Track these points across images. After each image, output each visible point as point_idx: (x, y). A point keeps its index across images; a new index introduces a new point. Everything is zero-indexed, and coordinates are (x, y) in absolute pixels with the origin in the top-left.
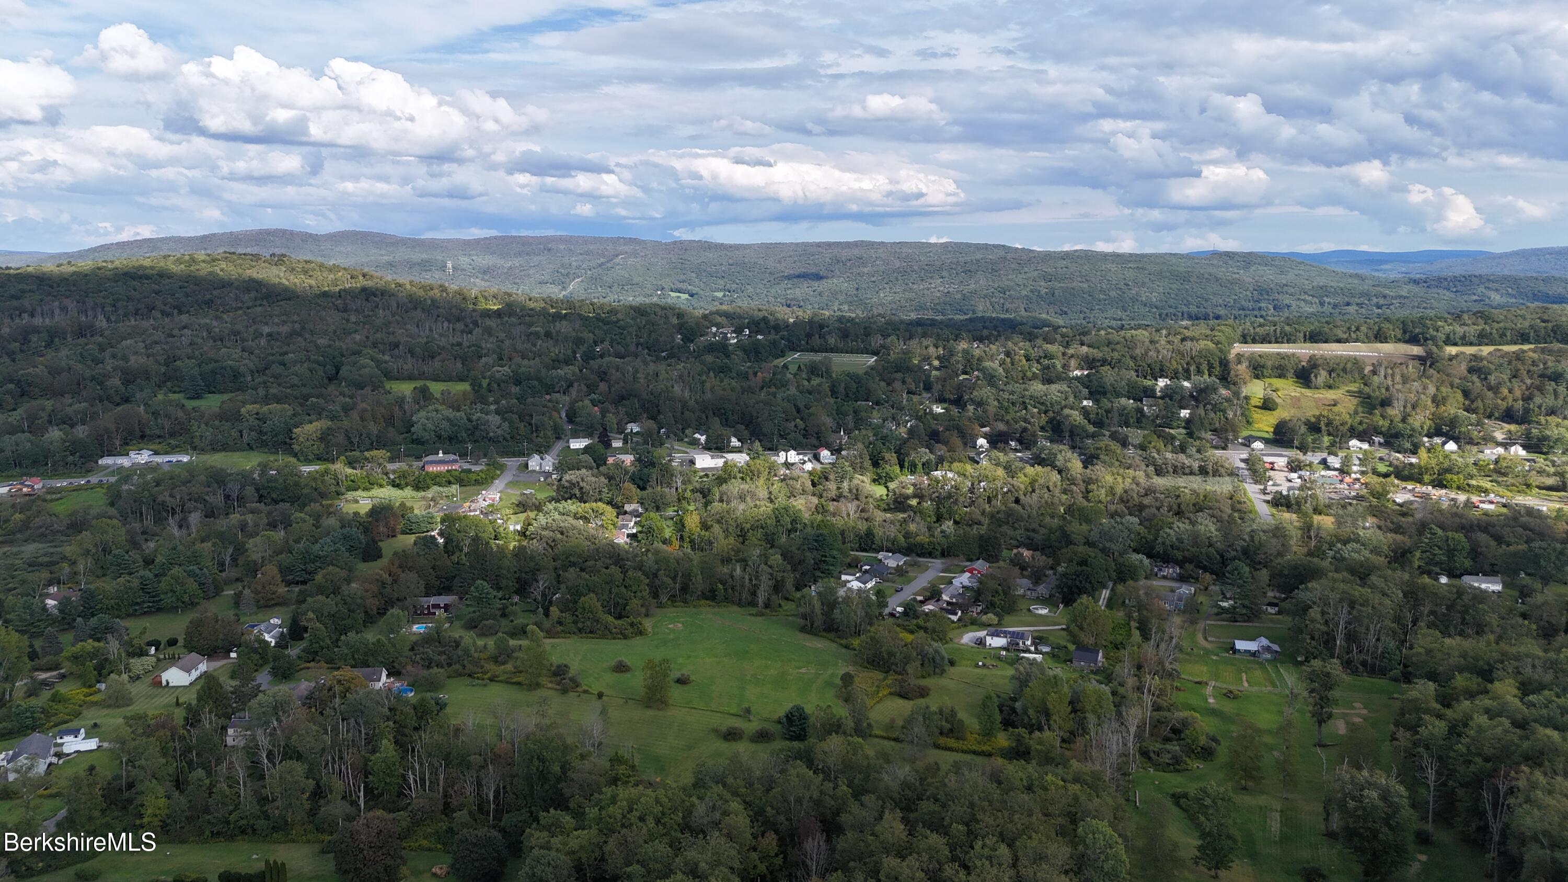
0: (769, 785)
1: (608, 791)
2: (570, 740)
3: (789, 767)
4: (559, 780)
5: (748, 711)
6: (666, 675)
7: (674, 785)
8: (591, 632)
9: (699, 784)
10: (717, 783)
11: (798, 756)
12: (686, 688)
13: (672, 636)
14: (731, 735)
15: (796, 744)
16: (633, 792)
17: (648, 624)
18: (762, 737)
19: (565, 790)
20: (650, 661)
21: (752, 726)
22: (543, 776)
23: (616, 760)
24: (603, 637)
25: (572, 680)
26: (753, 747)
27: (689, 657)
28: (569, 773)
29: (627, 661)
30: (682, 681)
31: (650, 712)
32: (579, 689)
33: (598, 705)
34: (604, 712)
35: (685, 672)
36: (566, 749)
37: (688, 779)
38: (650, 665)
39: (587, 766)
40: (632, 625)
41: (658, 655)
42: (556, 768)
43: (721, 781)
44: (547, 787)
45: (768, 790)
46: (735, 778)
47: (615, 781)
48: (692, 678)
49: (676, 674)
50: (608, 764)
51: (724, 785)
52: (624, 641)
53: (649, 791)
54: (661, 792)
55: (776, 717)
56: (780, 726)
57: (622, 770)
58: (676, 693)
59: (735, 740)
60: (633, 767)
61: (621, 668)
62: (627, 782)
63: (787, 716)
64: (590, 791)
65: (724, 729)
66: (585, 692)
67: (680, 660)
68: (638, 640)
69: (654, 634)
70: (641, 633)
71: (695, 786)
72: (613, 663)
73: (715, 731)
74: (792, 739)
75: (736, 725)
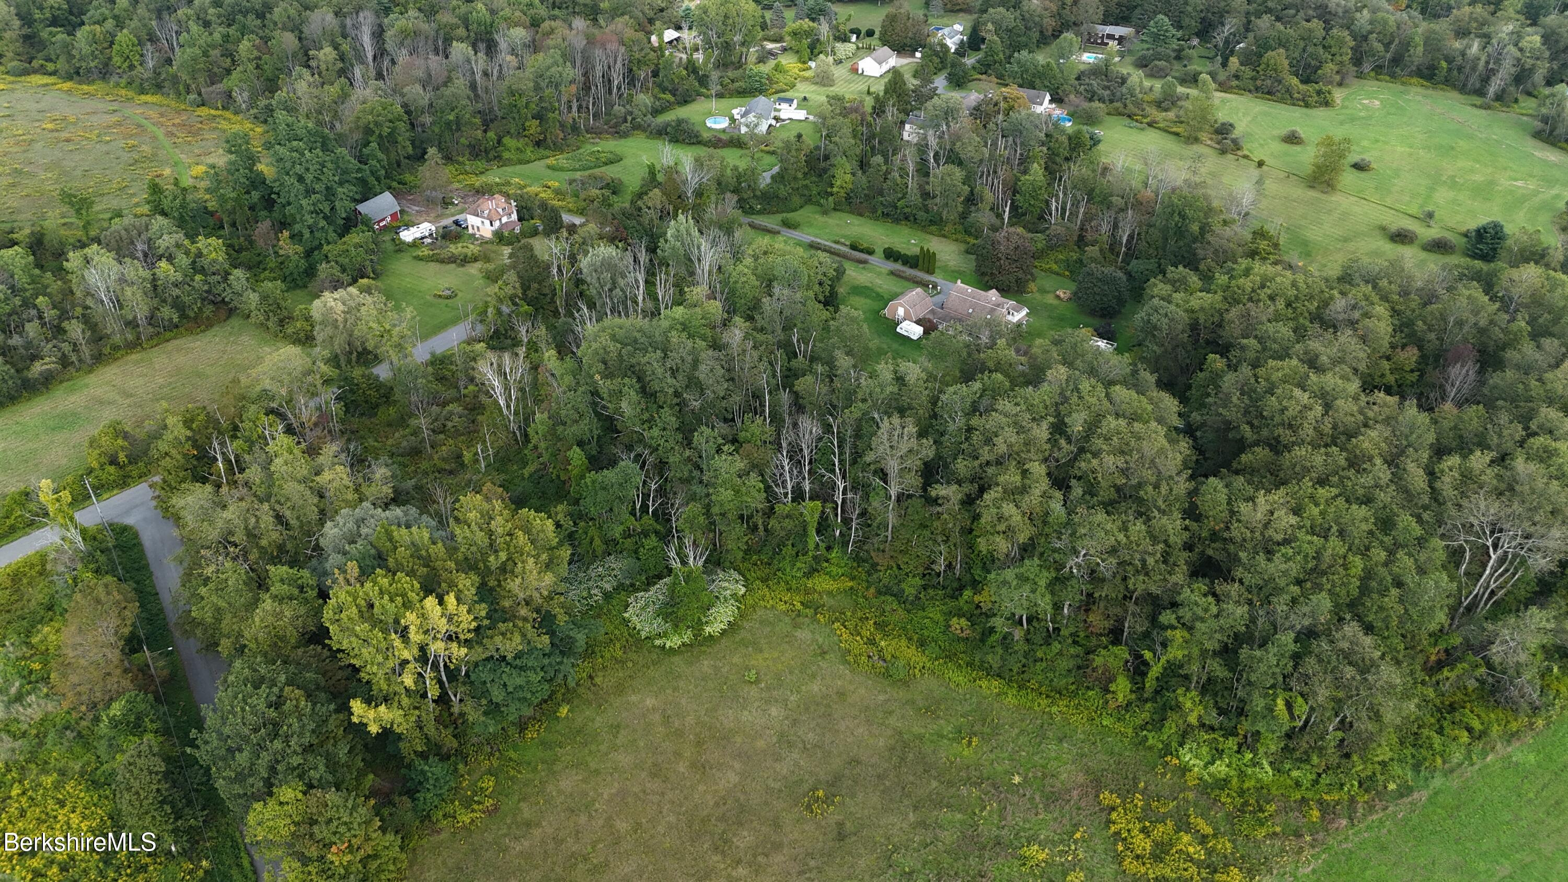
0: (1429, 298)
1: (1244, 263)
2: (1215, 204)
3: (1460, 286)
4: (1195, 240)
5: (1430, 215)
6: (1342, 156)
7: (1317, 274)
8: (1269, 93)
9: (1346, 279)
10: (1367, 282)
11: (1477, 277)
12: (1363, 175)
13: (1362, 114)
14: (1401, 237)
15: (1478, 264)
16: (1269, 269)
17: (1338, 95)
18: (1439, 247)
19: (1199, 251)
20: (1328, 137)
21: (1433, 233)
22: (1180, 232)
23: (1260, 234)
24: (1282, 101)
25: (1235, 141)
26: (1423, 255)
27: (1377, 141)
28: (1208, 236)
29: (1302, 132)
30: (1359, 167)
31: (1312, 194)
32: (1239, 153)
33: (1255, 173)
34: (1260, 182)
35: (1367, 157)
36: (1210, 211)
37: (1334, 271)
38: (1328, 142)
39: (1228, 232)
40: (1319, 93)
41: (1338, 133)
42: (1195, 228)
43: (1373, 281)
44: (1181, 243)
45: (1425, 305)
46: (1390, 283)
47: (1253, 254)
48: (1373, 165)
49: (1354, 158)
50: (1251, 236)
51: (1374, 287)
52: (1305, 110)
53: (1288, 273)
54: (1300, 278)
55: (1464, 229)
56: (1465, 240)
57: (1263, 245)
58: (1348, 178)
59: (1403, 243)
60: (1276, 245)
61: (1292, 139)
62: (1265, 259)
63: (1478, 231)
64: (1224, 258)
65: (1394, 228)
66: (1246, 157)
67: (1365, 143)
68: (1320, 113)
69: (1343, 107)
70: (1327, 104)
71: (1341, 279)
72: (1284, 132)
73: (1383, 229)
74: (1474, 256)
75: (1410, 228)
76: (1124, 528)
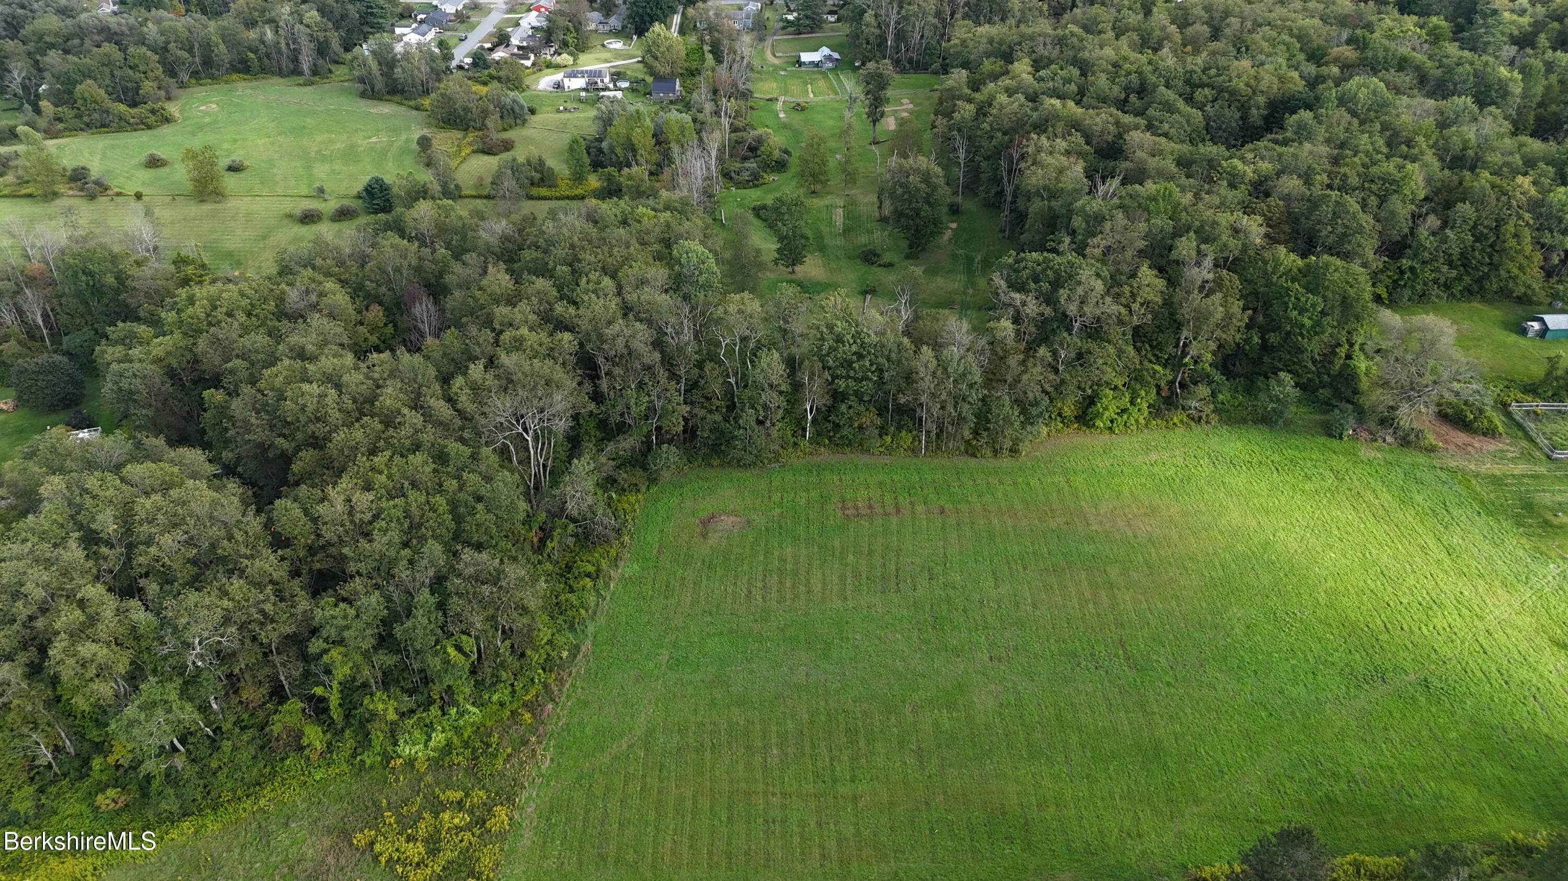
0: (363, 260)
1: (183, 293)
2: (116, 249)
3: (379, 239)
4: (117, 292)
5: (321, 190)
6: (213, 164)
7: (257, 277)
8: (103, 126)
9: (285, 271)
10: (305, 266)
11: (388, 227)
12: (241, 175)
13: (207, 120)
14: (308, 218)
15: (382, 216)
16: (213, 289)
17: (173, 108)
18: (343, 214)
19: (129, 301)
20: (188, 151)
21: (330, 206)
22: (97, 290)
23: (180, 261)
24: (120, 130)
25: (97, 183)
26: (336, 226)
27: (236, 141)
28: (129, 282)
29: (160, 153)
30: (234, 168)
31: (207, 207)
32: (109, 192)
33: (139, 206)
34: (148, 213)
35: (237, 157)
36: (114, 259)
37: (273, 270)
38: (190, 155)
39: (147, 271)
40: (153, 112)
41: (196, 143)
42: (110, 280)
43: (308, 263)
44: (105, 301)
45: (363, 266)
46: (324, 259)
47: (186, 282)
48: (246, 163)
49: (224, 162)
50: (173, 267)
51: (314, 268)
52: (149, 132)
53: (231, 286)
54: (244, 286)
55: (354, 192)
56: (361, 201)
57: (190, 270)
58: (231, 182)
59: (314, 222)
60: (203, 266)
61: (154, 163)
62: (201, 282)
63: (366, 190)
64: (160, 297)
65: (298, 212)
66: (119, 194)
67: (226, 146)
68: (165, 130)
69: (185, 119)
70: (167, 120)
71: (280, 274)
72: (143, 158)
73: (290, 216)
74: (376, 212)
75: (311, 207)
76: (224, 593)
